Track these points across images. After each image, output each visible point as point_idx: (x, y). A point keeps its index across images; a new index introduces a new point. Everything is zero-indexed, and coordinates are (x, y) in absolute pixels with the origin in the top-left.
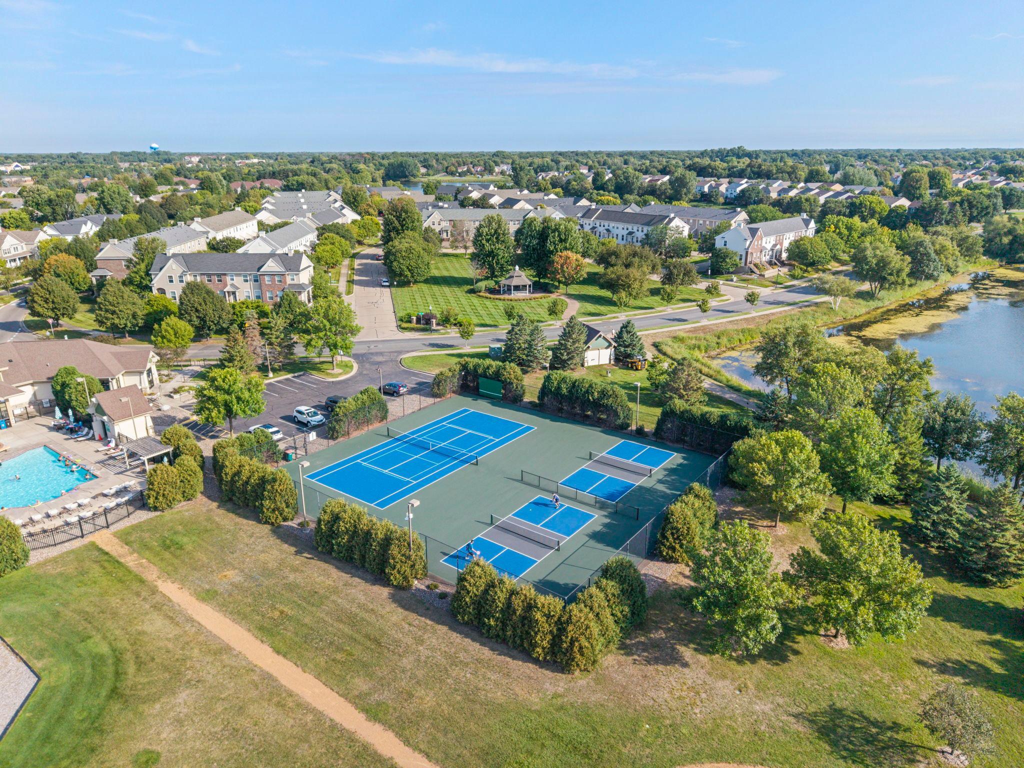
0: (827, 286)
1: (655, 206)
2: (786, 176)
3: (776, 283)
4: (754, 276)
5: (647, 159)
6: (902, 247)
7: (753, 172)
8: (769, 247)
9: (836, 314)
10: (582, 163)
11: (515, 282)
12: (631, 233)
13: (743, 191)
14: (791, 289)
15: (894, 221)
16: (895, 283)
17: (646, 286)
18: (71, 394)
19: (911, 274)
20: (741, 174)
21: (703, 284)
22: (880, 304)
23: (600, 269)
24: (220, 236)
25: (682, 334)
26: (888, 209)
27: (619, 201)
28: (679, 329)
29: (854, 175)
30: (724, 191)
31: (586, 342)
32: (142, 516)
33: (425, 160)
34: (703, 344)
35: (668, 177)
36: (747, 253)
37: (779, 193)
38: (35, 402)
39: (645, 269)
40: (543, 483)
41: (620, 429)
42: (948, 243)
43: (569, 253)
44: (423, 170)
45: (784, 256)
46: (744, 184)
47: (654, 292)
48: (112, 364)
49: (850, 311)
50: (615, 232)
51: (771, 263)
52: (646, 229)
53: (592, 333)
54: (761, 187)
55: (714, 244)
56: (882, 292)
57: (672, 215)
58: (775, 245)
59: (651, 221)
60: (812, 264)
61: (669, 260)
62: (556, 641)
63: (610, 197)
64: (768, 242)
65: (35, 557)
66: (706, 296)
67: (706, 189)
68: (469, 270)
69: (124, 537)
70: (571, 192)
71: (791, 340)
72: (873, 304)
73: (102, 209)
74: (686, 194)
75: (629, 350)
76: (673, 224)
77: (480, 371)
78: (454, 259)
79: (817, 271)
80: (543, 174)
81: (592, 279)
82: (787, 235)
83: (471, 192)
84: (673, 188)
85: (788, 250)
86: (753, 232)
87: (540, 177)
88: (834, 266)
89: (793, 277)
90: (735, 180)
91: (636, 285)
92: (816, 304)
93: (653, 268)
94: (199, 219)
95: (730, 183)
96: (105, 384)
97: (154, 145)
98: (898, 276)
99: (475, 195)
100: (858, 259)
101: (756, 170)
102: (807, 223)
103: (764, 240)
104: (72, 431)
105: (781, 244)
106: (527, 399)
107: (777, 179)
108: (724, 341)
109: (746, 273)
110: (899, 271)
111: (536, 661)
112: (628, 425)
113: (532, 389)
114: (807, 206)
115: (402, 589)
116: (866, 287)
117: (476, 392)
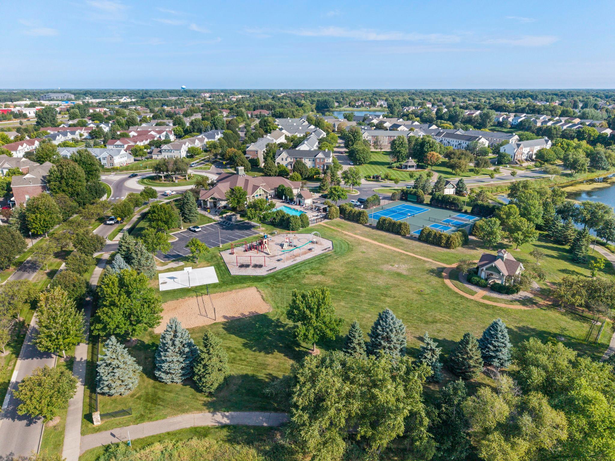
0: (548, 170)
1: (472, 131)
2: (549, 113)
3: (527, 169)
4: (517, 166)
5: (467, 97)
6: (590, 155)
7: (530, 109)
8: (526, 152)
9: (551, 182)
10: (427, 100)
11: (410, 164)
12: (460, 144)
13: (521, 122)
14: (534, 171)
15: (597, 140)
16: (581, 170)
17: (468, 168)
19: (590, 166)
20: (523, 111)
21: (492, 168)
22: (574, 179)
23: (446, 160)
25: (482, 186)
26: (598, 134)
27: (452, 127)
28: (481, 184)
29: (588, 114)
30: (511, 121)
31: (445, 186)
32: (327, 220)
33: (336, 98)
34: (491, 190)
35: (479, 111)
36: (515, 155)
37: (542, 123)
39: (467, 160)
40: (436, 221)
41: (460, 211)
43: (434, 152)
44: (336, 104)
45: (534, 157)
46: (523, 117)
47: (471, 170)
49: (558, 181)
50: (452, 143)
51: (526, 160)
52: (467, 142)
53: (448, 183)
54: (532, 120)
55: (499, 151)
56: (576, 174)
57: (481, 136)
58: (529, 152)
59: (470, 138)
60: (547, 161)
61: (478, 157)
62: (447, 241)
63: (448, 124)
64: (526, 150)
65: (310, 225)
66: (494, 172)
67: (501, 120)
68: (388, 159)
69: (327, 224)
70: (426, 120)
72: (570, 179)
74: (489, 122)
75: (461, 189)
76: (481, 141)
77: (409, 192)
78: (376, 154)
79: (548, 164)
80: (407, 108)
81: (443, 164)
82: (536, 147)
83: (372, 119)
84: (481, 119)
85: (536, 154)
86: (518, 145)
87: (405, 110)
88: (557, 162)
89: (536, 166)
90: (518, 114)
91: (463, 167)
92: (543, 178)
93: (471, 160)
94: (269, 134)
95: (515, 116)
97: (184, 87)
98: (582, 167)
99: (375, 121)
100: (566, 159)
101: (532, 108)
102: (547, 142)
103: (524, 149)
105: (533, 151)
106: (425, 202)
107: (543, 114)
108: (499, 189)
109: (514, 164)
110: (583, 165)
111: (442, 247)
112: (462, 210)
113: (427, 199)
114: (554, 132)
115: (404, 236)
116: (569, 172)
117: (406, 200)
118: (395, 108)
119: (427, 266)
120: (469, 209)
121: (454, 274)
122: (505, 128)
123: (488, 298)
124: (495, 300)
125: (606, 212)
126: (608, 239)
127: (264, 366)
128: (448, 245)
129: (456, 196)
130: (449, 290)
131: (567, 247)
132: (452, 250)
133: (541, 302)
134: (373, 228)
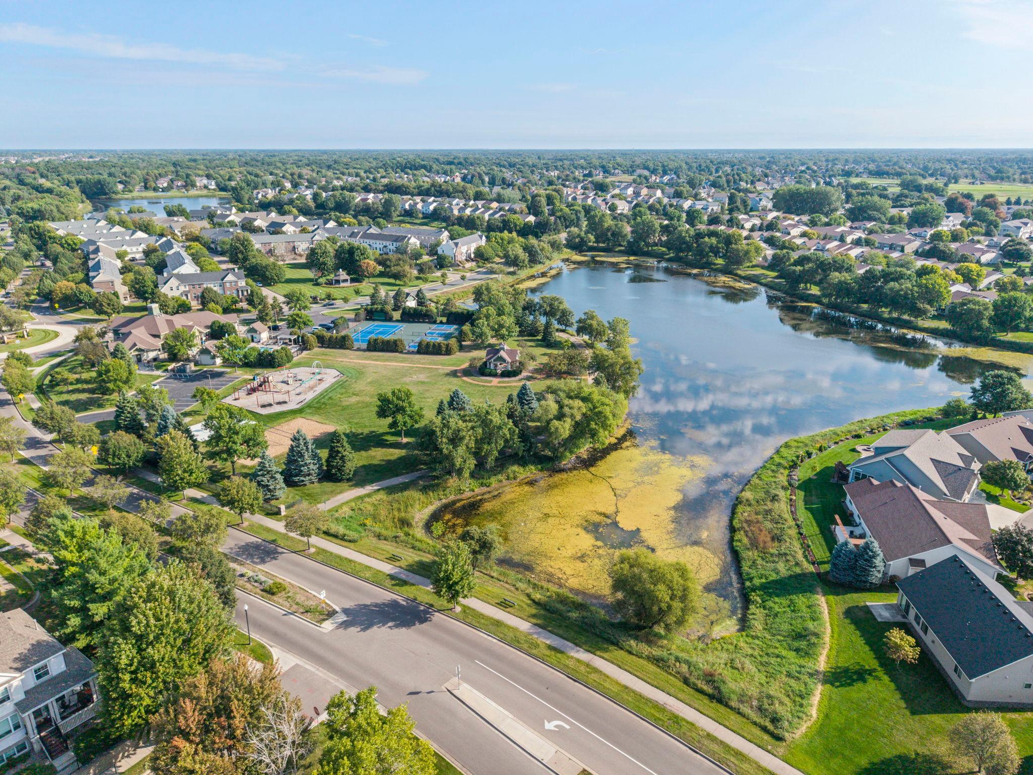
0: (494, 270)
1: (391, 228)
2: (460, 195)
3: (472, 270)
4: (461, 268)
6: (526, 249)
8: (464, 251)
11: (341, 278)
12: (385, 247)
13: (433, 209)
14: (478, 273)
15: (525, 231)
16: (524, 267)
17: (413, 275)
19: (530, 261)
20: (427, 192)
21: (439, 273)
22: (518, 277)
23: (383, 268)
25: (442, 295)
26: (523, 222)
28: (439, 293)
30: (421, 208)
31: (404, 298)
35: (372, 195)
36: (455, 256)
37: (459, 210)
39: (406, 266)
41: (435, 322)
42: (545, 246)
43: (368, 261)
44: (120, 186)
45: (473, 256)
46: (433, 202)
47: (418, 278)
49: (505, 281)
51: (466, 260)
52: (394, 244)
54: (445, 205)
55: (436, 252)
56: (519, 271)
57: (407, 235)
58: (467, 251)
59: (397, 239)
60: (487, 259)
61: (416, 261)
62: (447, 348)
64: (464, 249)
65: (294, 359)
66: (442, 278)
67: (407, 207)
69: (310, 355)
71: (484, 288)
72: (515, 277)
74: (394, 212)
75: (423, 301)
76: (411, 242)
77: (374, 310)
79: (489, 263)
80: (260, 192)
81: (383, 274)
82: (472, 245)
84: (382, 206)
85: (474, 253)
86: (456, 244)
87: (260, 196)
88: (497, 260)
89: (479, 267)
90: (425, 198)
91: (407, 275)
92: (491, 279)
93: (410, 266)
95: (423, 201)
98: (523, 263)
99: (235, 219)
100: (506, 256)
101: (436, 188)
102: (481, 237)
103: (462, 248)
105: (470, 250)
106: (397, 319)
107: (453, 197)
109: (456, 266)
110: (524, 261)
111: (442, 355)
112: (437, 321)
113: (397, 315)
114: (478, 222)
115: (401, 352)
116: (512, 269)
117: (371, 319)
119: (441, 372)
120: (444, 320)
121: (467, 373)
122: (416, 218)
123: (503, 382)
124: (508, 382)
125: (560, 303)
126: (566, 326)
127: (373, 457)
128: (448, 352)
129: (420, 308)
130: (471, 384)
131: (539, 338)
132: (452, 356)
133: (539, 377)
134: (364, 350)
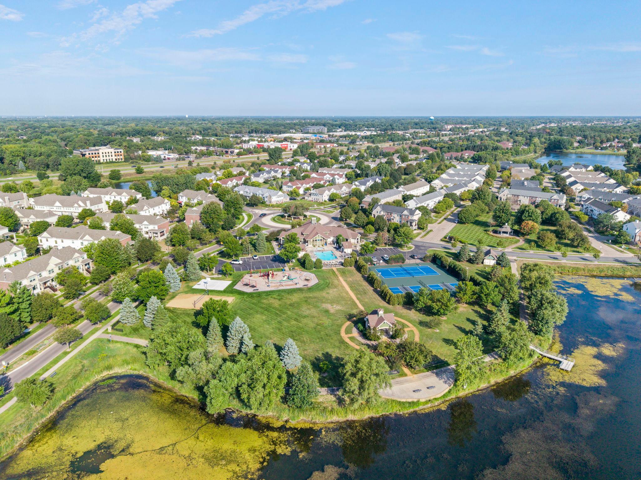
18: (339, 241)
24: (408, 193)
31: (484, 256)
32: (342, 267)
38: (333, 241)
43: (530, 222)
44: (576, 145)
48: (350, 235)
57: (619, 209)
65: (323, 268)
69: (337, 269)
73: (378, 174)
77: (437, 257)
94: (402, 186)
96: (347, 240)
104: (337, 249)
115: (376, 289)
117: (435, 263)
118: (634, 155)
134: (365, 279)
